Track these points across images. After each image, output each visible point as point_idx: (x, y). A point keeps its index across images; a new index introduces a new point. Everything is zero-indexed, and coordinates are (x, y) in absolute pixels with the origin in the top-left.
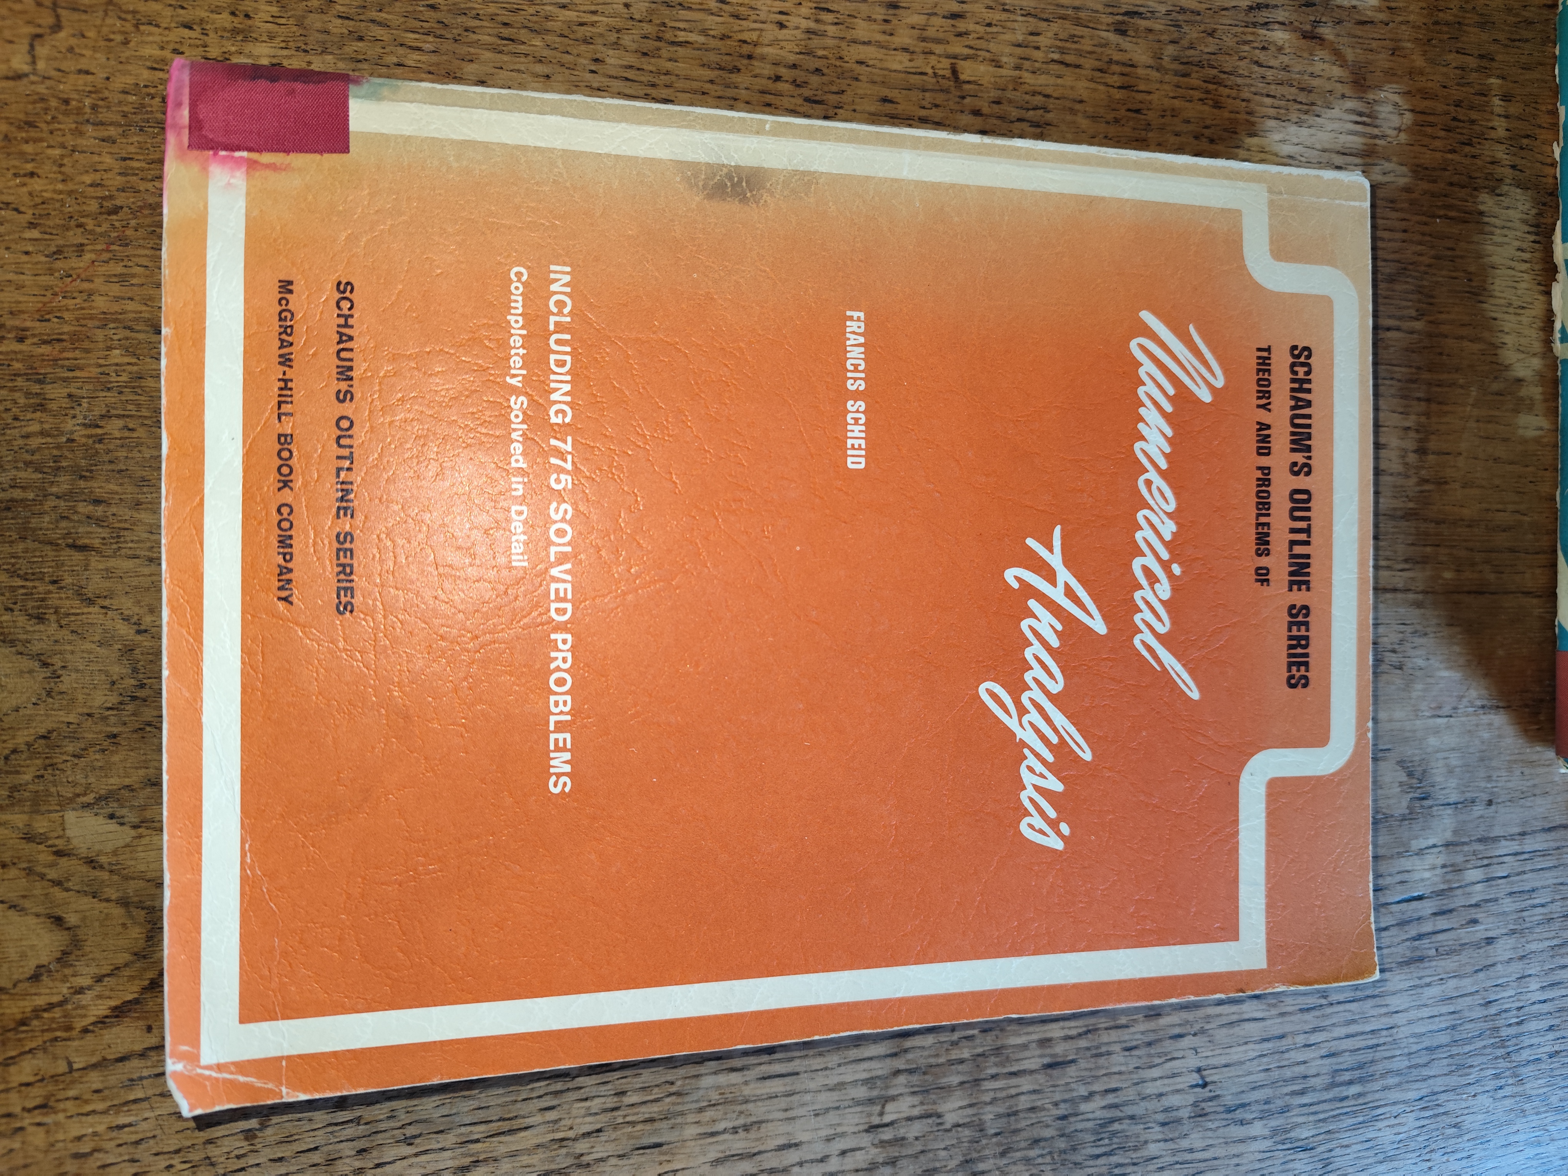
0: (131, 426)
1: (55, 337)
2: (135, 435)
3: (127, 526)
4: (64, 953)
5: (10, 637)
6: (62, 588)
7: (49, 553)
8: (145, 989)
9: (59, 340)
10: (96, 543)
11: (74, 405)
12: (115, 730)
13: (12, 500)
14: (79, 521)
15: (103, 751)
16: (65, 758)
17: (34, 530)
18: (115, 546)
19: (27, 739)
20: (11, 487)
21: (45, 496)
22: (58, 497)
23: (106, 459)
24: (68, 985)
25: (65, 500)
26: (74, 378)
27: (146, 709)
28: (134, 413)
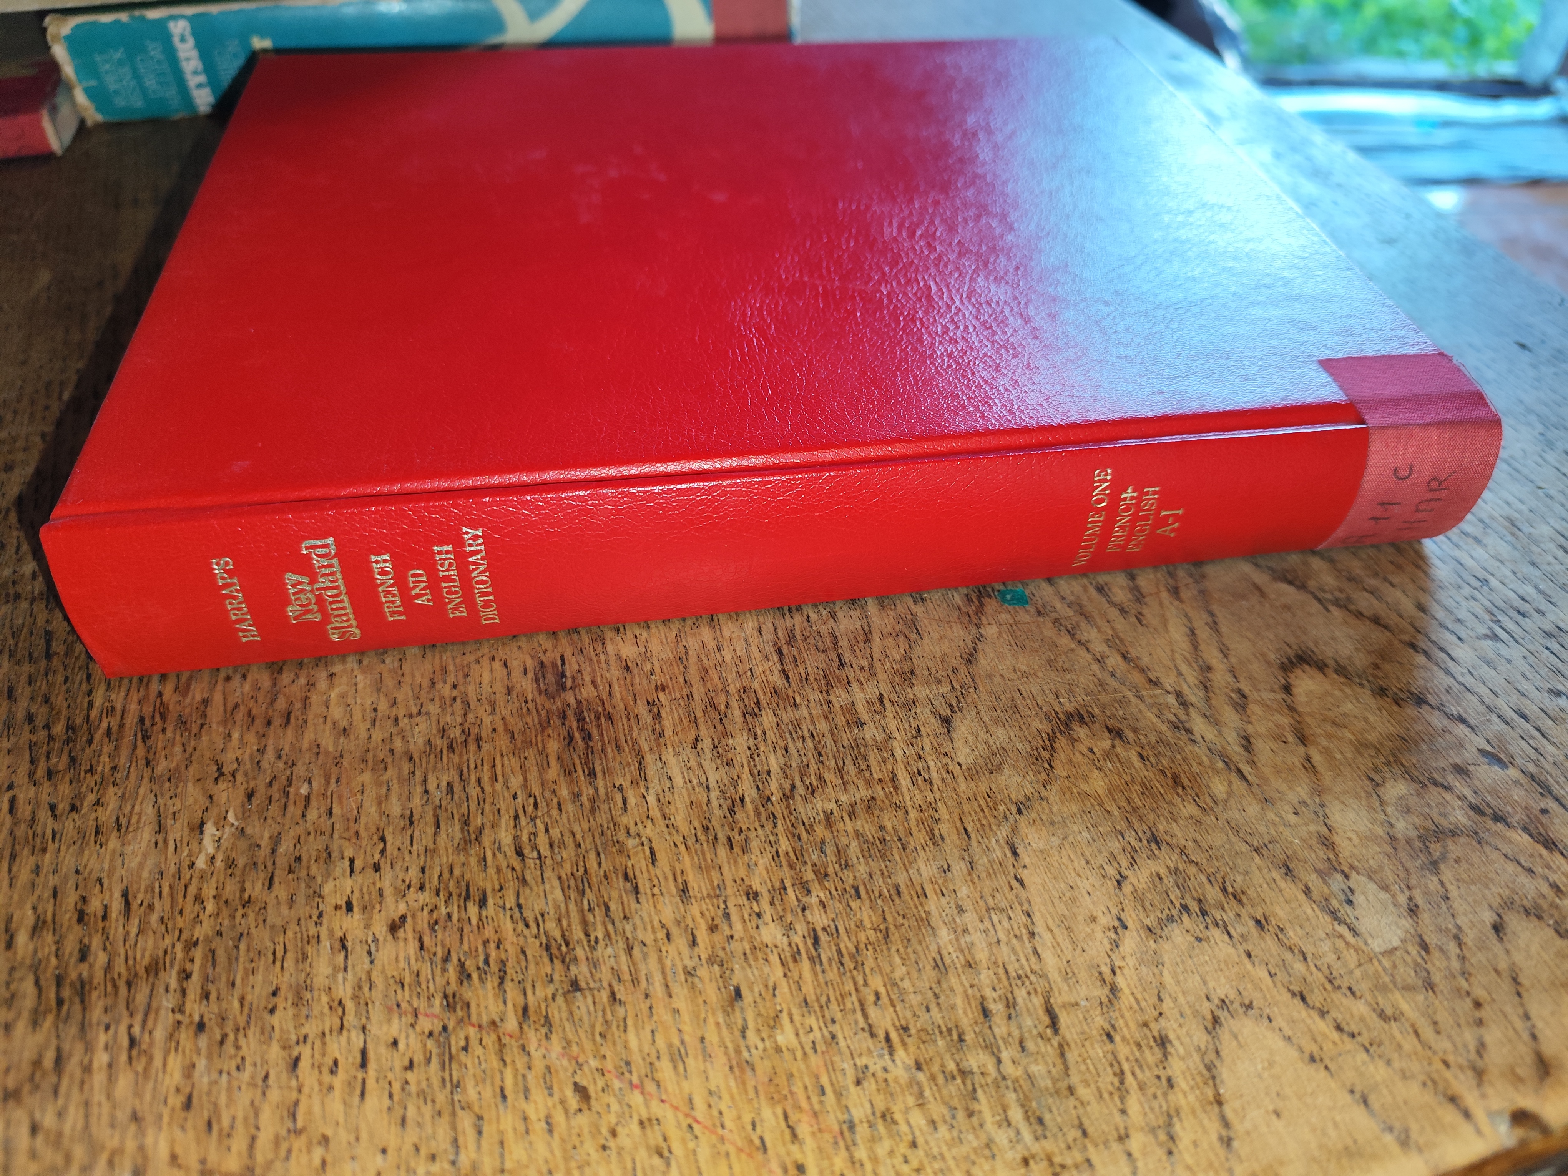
0: (872, 998)
1: (783, 1124)
2: (882, 990)
3: (1001, 971)
4: (1527, 912)
5: (1205, 1072)
6: (1113, 1026)
7: (1076, 1053)
8: (1508, 825)
9: (786, 1117)
10: (1037, 1001)
11: (869, 1074)
12: (1252, 923)
13: (1027, 1118)
14: (1020, 1027)
15: (1282, 930)
16: (1313, 969)
17: (1055, 1081)
18: (1033, 978)
19: (1316, 1017)
20: (1009, 1125)
21: (1004, 1078)
22: (999, 1061)
23: (927, 1016)
24: (1557, 900)
25: (999, 1051)
26: (832, 1084)
27: (1209, 897)
28: (854, 998)
